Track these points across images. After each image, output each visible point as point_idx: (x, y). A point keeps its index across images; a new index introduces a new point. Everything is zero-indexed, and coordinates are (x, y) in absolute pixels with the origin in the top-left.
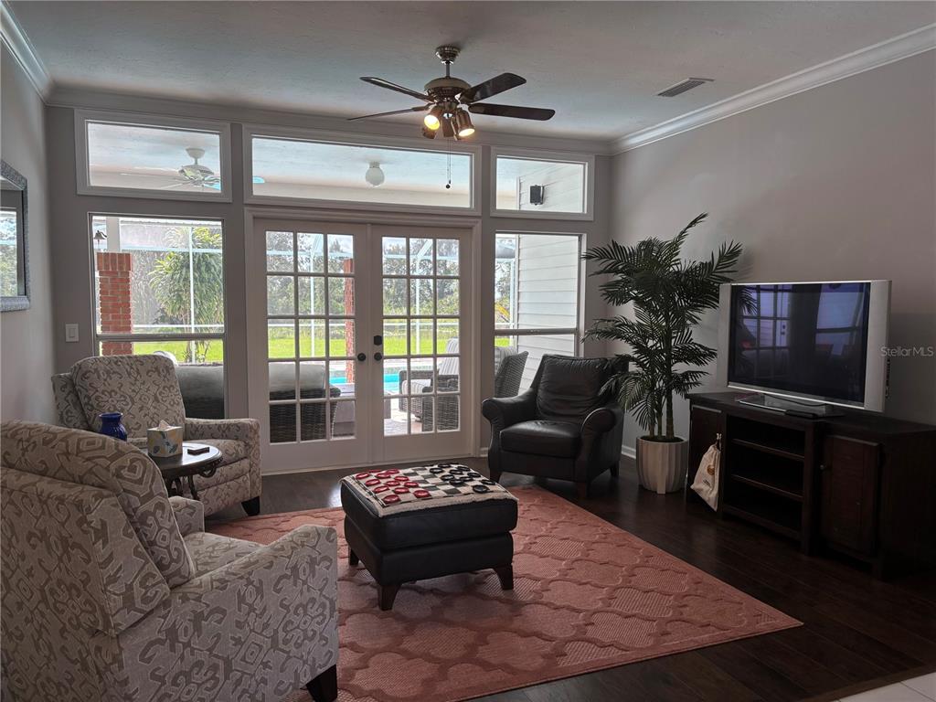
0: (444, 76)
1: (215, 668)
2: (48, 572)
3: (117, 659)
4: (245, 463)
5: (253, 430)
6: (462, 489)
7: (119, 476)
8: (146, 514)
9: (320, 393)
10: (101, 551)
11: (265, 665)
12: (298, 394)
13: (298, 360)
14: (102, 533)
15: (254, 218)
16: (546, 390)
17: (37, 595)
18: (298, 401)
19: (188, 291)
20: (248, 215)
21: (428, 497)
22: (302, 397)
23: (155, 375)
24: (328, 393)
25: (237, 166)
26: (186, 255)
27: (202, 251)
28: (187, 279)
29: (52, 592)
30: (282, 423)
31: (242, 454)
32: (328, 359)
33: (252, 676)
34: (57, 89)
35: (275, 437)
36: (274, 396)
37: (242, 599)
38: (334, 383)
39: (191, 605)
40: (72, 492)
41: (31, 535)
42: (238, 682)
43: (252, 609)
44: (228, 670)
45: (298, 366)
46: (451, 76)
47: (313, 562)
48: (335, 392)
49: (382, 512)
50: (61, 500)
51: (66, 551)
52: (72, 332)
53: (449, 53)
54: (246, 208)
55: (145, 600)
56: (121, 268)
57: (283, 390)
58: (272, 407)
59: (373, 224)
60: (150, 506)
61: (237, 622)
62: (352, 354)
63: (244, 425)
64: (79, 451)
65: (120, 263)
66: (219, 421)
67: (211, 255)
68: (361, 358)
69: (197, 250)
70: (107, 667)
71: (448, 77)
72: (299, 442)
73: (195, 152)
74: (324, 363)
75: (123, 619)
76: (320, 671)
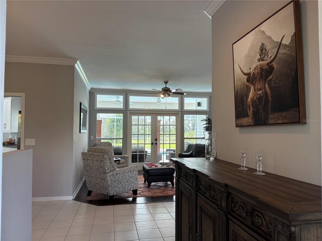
0: (165, 87)
1: (119, 182)
2: (98, 166)
3: (106, 176)
4: (125, 164)
5: (128, 157)
6: (164, 166)
7: (108, 152)
8: (111, 158)
9: (143, 152)
10: (106, 161)
11: (126, 184)
12: (138, 152)
13: (138, 144)
14: (106, 159)
15: (130, 113)
16: (195, 152)
17: (96, 170)
18: (138, 153)
19: (114, 129)
20: (128, 112)
21: (157, 167)
22: (139, 153)
23: (108, 146)
24: (145, 152)
25: (126, 102)
26: (114, 119)
27: (118, 118)
28: (114, 126)
29: (98, 168)
30: (134, 159)
31: (125, 162)
32: (145, 144)
33: (124, 185)
34: (92, 89)
35: (133, 162)
36: (133, 152)
37: (123, 173)
38: (146, 150)
39: (116, 172)
40: (103, 154)
41: (96, 160)
42: (122, 185)
43: (124, 175)
44: (120, 183)
45: (138, 145)
46: (167, 87)
47: (133, 170)
48: (146, 152)
49: (148, 169)
50: (101, 155)
51: (101, 162)
52: (92, 137)
53: (166, 83)
54: (128, 111)
55: (110, 169)
56: (100, 123)
57: (135, 151)
58: (132, 155)
59: (155, 113)
60: (111, 157)
61: (122, 176)
62: (150, 143)
63: (126, 156)
64: (103, 150)
65: (100, 122)
66: (120, 156)
67: (120, 119)
68: (152, 144)
69: (117, 118)
70: (105, 178)
71: (166, 87)
72: (138, 163)
73: (118, 98)
74: (144, 145)
75: (108, 171)
76: (135, 189)
